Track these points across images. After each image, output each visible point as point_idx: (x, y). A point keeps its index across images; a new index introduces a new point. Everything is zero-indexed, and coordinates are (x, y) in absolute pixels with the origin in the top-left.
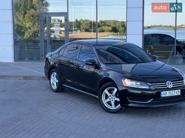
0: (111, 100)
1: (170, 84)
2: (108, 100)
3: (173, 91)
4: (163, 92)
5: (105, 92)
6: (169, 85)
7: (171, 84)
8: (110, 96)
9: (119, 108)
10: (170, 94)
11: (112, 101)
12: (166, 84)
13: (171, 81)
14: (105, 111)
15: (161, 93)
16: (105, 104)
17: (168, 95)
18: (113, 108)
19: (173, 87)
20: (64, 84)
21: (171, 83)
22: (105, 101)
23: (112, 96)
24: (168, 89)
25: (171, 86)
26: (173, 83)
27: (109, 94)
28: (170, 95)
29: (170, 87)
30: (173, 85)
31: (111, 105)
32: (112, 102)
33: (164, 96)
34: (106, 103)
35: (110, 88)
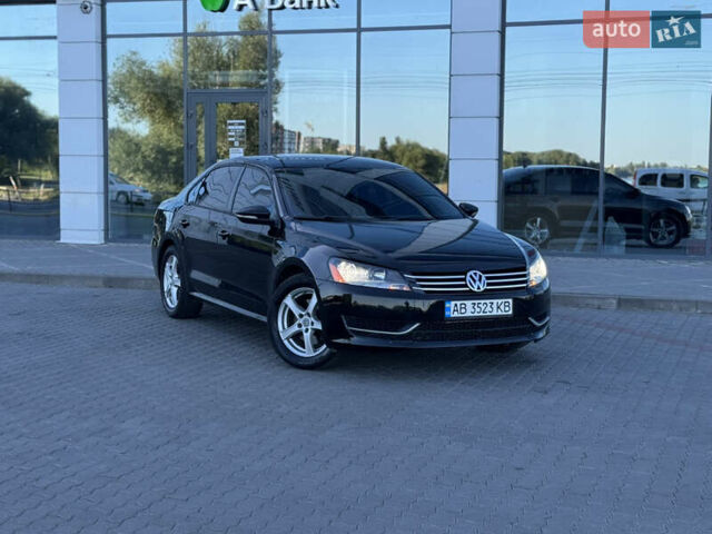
0: (304, 328)
1: (477, 279)
2: (295, 328)
3: (488, 301)
4: (453, 303)
5: (286, 306)
6: (474, 281)
7: (480, 280)
8: (301, 316)
9: (325, 354)
10: (478, 310)
11: (307, 330)
12: (464, 280)
13: (484, 272)
14: (286, 364)
15: (447, 305)
16: (286, 342)
17: (468, 314)
18: (308, 352)
19: (486, 290)
20: (195, 291)
21: (483, 277)
22: (285, 332)
23: (306, 317)
24: (471, 295)
25: (479, 286)
26: (488, 278)
27: (296, 311)
28: (476, 314)
29: (479, 288)
30: (489, 284)
31: (302, 344)
32: (305, 334)
33: (456, 314)
34: (287, 339)
35: (300, 291)
